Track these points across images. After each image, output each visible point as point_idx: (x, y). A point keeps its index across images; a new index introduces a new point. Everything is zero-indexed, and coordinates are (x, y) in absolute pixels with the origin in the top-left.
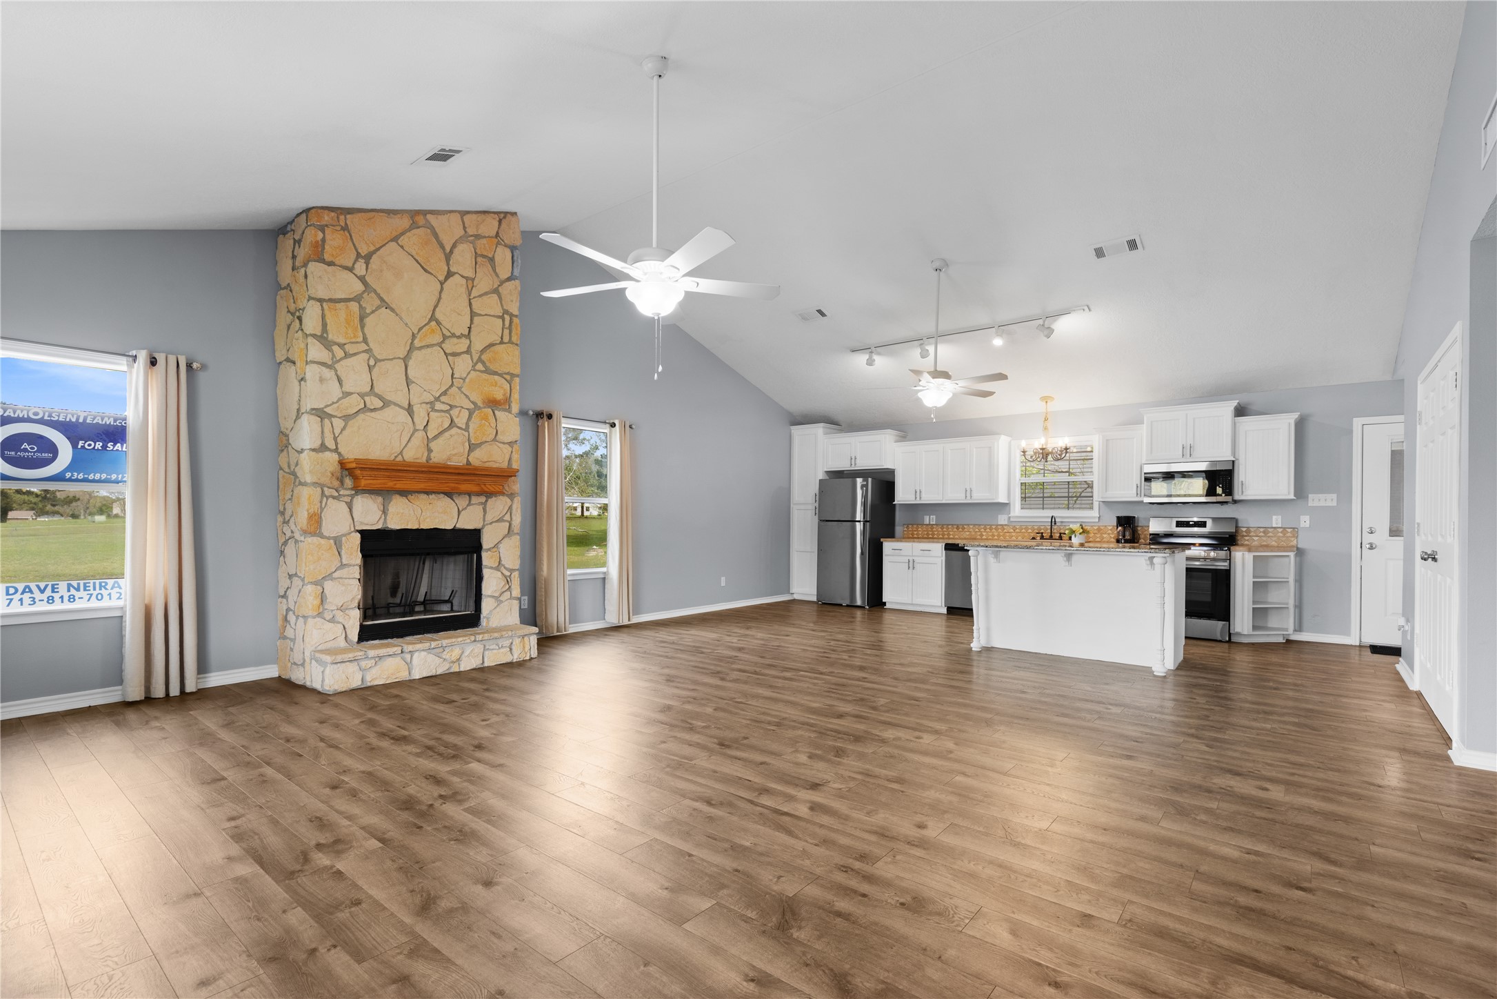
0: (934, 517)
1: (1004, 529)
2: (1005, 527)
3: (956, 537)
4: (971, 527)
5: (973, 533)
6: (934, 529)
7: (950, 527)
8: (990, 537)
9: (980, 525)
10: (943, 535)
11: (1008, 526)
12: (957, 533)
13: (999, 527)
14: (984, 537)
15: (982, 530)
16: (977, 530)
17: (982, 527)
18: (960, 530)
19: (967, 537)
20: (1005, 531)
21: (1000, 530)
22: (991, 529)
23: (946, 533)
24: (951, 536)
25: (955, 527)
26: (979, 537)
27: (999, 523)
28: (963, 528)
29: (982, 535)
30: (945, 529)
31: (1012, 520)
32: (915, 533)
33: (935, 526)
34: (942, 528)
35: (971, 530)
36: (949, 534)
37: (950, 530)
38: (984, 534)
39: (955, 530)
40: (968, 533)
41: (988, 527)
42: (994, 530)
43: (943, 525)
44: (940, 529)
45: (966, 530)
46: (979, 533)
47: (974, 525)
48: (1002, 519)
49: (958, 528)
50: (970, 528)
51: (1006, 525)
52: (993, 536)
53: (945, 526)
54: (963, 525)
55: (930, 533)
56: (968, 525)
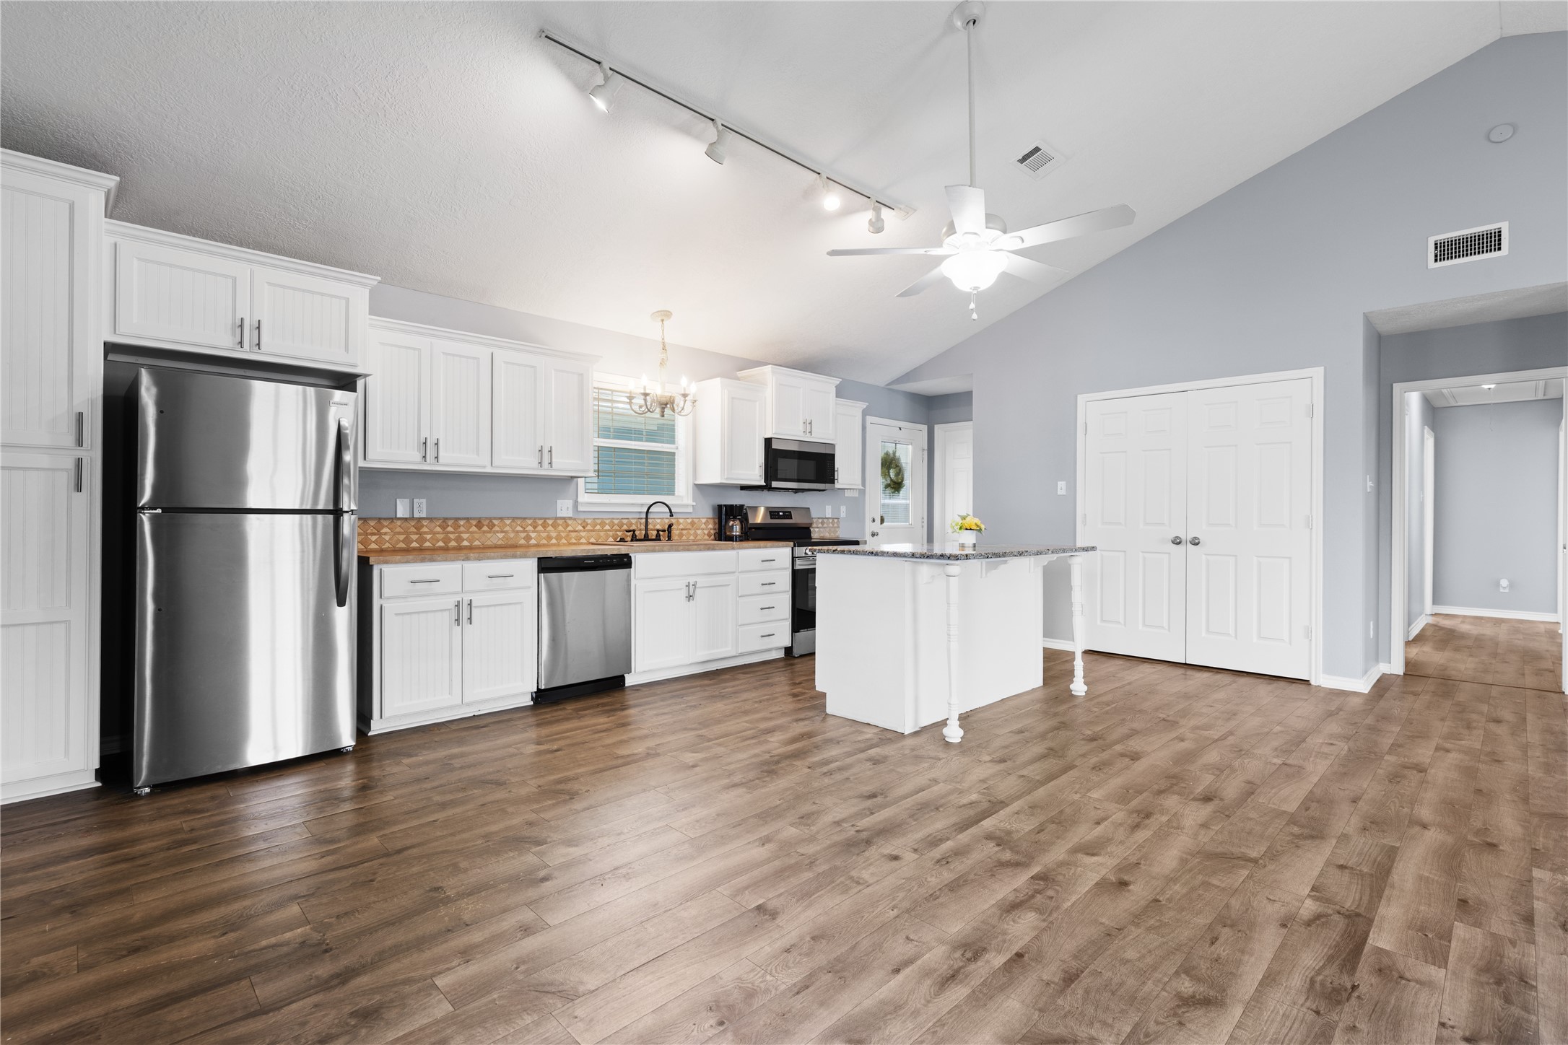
0: (424, 501)
1: (567, 525)
2: (570, 522)
3: (477, 543)
4: (508, 522)
5: (512, 535)
6: (425, 529)
7: (462, 523)
8: (544, 542)
9: (525, 519)
10: (446, 540)
11: (575, 519)
12: (477, 536)
13: (560, 522)
14: (533, 542)
15: (530, 528)
16: (519, 528)
17: (529, 522)
18: (485, 528)
19: (500, 542)
20: (570, 528)
21: (560, 528)
22: (545, 526)
23: (452, 536)
24: (465, 543)
25: (474, 522)
26: (522, 542)
27: (559, 515)
28: (491, 526)
29: (528, 538)
30: (450, 529)
31: (580, 508)
32: (374, 538)
33: (425, 523)
34: (444, 527)
35: (507, 528)
36: (459, 539)
37: (462, 529)
38: (533, 535)
39: (474, 529)
40: (501, 536)
41: (540, 522)
42: (550, 528)
43: (445, 520)
44: (438, 529)
45: (496, 528)
46: (523, 535)
47: (514, 519)
48: (564, 508)
49: (479, 525)
50: (506, 525)
51: (570, 518)
52: (549, 538)
53: (450, 523)
54: (491, 519)
55: (415, 537)
56: (501, 519)
